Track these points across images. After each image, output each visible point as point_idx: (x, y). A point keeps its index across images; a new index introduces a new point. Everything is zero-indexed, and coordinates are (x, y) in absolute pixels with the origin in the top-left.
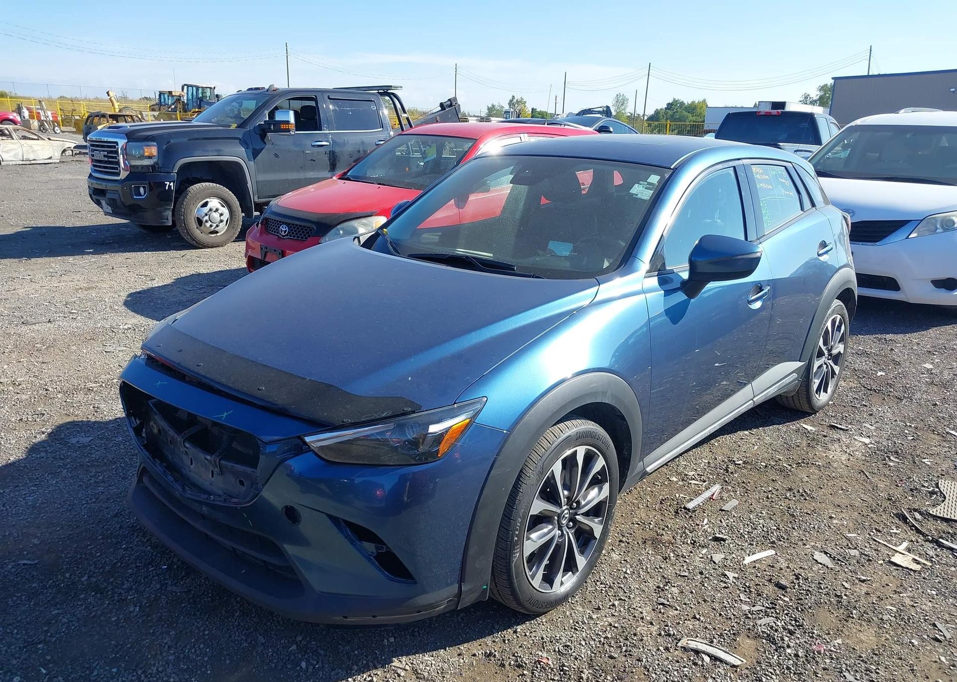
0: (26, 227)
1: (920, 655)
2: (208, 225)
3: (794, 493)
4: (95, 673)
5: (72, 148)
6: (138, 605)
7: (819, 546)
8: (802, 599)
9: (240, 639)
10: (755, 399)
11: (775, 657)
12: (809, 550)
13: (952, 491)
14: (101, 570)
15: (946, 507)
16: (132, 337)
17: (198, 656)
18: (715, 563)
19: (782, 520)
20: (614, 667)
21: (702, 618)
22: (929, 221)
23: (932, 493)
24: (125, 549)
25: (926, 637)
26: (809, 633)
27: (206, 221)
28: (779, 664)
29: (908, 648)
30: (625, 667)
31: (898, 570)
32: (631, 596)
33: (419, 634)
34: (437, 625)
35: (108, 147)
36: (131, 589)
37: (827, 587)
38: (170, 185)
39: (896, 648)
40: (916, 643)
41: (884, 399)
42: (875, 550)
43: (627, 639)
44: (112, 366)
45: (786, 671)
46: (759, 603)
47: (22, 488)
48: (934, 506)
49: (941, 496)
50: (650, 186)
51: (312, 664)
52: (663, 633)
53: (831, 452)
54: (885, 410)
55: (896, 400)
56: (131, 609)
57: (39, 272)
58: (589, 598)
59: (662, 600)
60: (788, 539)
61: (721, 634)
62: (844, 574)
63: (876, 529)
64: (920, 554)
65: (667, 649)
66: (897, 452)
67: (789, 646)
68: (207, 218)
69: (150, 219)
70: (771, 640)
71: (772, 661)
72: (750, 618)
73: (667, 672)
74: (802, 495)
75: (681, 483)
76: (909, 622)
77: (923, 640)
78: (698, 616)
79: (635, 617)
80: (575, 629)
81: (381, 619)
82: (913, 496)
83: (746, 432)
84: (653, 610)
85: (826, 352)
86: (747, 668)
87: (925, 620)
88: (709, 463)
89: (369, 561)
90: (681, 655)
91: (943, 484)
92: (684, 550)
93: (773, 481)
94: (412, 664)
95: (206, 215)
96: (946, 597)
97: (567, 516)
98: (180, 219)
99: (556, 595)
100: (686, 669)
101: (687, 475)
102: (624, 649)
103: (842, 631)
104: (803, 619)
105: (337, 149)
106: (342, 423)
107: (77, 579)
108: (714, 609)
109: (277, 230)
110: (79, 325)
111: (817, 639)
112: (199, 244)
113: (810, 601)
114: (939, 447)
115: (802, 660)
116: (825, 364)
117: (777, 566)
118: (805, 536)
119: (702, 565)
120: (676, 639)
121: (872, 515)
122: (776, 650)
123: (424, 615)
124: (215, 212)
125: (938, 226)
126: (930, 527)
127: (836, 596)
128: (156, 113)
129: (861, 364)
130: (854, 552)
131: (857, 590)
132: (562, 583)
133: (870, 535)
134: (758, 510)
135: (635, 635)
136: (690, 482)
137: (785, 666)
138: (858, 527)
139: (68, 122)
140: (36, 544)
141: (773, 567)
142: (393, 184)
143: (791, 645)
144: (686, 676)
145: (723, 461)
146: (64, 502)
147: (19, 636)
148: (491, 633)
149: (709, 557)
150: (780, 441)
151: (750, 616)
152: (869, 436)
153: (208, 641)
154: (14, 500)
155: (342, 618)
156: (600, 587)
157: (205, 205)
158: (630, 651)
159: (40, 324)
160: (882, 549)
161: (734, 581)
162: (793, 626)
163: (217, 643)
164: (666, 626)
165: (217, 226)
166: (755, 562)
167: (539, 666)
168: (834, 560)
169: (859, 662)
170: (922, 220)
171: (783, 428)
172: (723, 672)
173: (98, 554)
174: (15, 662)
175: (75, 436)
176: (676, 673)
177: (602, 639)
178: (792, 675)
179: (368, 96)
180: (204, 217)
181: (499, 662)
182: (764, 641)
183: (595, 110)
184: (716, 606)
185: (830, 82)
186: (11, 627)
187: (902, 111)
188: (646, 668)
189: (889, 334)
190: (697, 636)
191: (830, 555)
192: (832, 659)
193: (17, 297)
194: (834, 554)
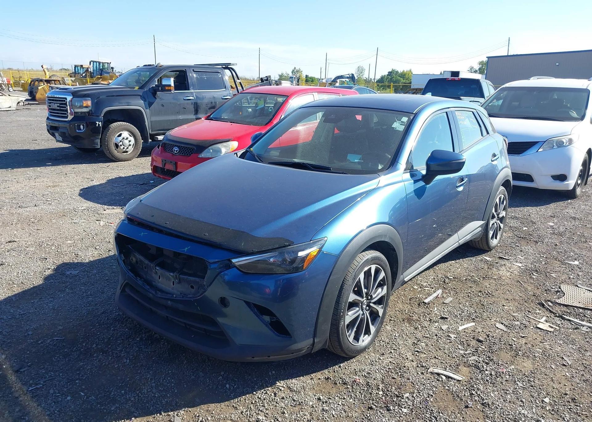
0: (5, 150)
1: (556, 373)
2: (122, 147)
3: (482, 293)
4: (113, 394)
5: (23, 101)
6: (128, 358)
7: (498, 320)
8: (491, 347)
9: (190, 375)
10: (459, 242)
11: (480, 376)
12: (493, 322)
13: (568, 290)
14: (102, 342)
15: (565, 299)
16: (88, 214)
17: (168, 383)
18: (443, 330)
19: (477, 307)
20: (395, 383)
21: (439, 358)
22: (549, 142)
23: (557, 292)
24: (114, 330)
25: (558, 364)
26: (496, 363)
27: (121, 145)
28: (482, 379)
29: (550, 370)
30: (401, 383)
31: (541, 331)
32: (400, 348)
33: (288, 369)
34: (296, 364)
35: (60, 101)
36: (122, 351)
37: (504, 341)
38: (99, 124)
39: (543, 370)
40: (553, 367)
41: (528, 242)
42: (528, 322)
43: (400, 369)
44: (79, 231)
45: (486, 382)
46: (469, 349)
47: (44, 299)
48: (558, 298)
49: (562, 293)
50: (402, 123)
51: (232, 386)
52: (419, 365)
53: (501, 271)
54: (529, 249)
55: (535, 243)
56: (125, 361)
57: (21, 177)
58: (377, 349)
59: (416, 349)
60: (481, 317)
61: (450, 365)
62: (512, 334)
63: (528, 311)
64: (552, 323)
65: (422, 373)
66: (537, 271)
67: (486, 370)
68: (121, 143)
69: (86, 144)
70: (477, 367)
71: (478, 377)
72: (464, 357)
73: (424, 385)
74: (487, 294)
75: (420, 289)
76: (549, 357)
77: (557, 366)
78: (437, 357)
79: (403, 358)
80: (372, 365)
81: (272, 358)
82: (547, 293)
83: (453, 262)
84: (413, 354)
85: (496, 216)
86: (466, 382)
87: (558, 356)
88: (434, 278)
89: (266, 326)
90: (430, 376)
91: (563, 287)
92: (426, 324)
93: (471, 287)
94: (287, 384)
95: (121, 141)
96: (568, 344)
97: (366, 303)
98: (105, 144)
99: (361, 347)
100: (433, 383)
101: (423, 285)
102: (400, 374)
103: (514, 362)
104: (493, 357)
105: (199, 101)
106: (252, 252)
107: (90, 346)
108: (445, 353)
109: (171, 150)
110: (54, 207)
111: (501, 366)
112: (117, 159)
113: (495, 348)
114: (559, 268)
115: (494, 377)
116: (496, 222)
117: (477, 331)
118: (490, 315)
119: (436, 332)
120: (427, 368)
121: (525, 304)
122: (480, 372)
123: (295, 355)
124: (126, 139)
125: (554, 145)
126: (557, 309)
127: (509, 345)
128: (73, 79)
129: (513, 223)
130: (517, 323)
131: (520, 342)
132: (363, 341)
133: (525, 314)
134: (464, 303)
135: (404, 367)
136: (425, 288)
137: (485, 380)
138: (519, 310)
139: (17, 85)
140: (61, 329)
141: (475, 331)
142: (239, 123)
143: (488, 369)
144: (434, 386)
145: (442, 277)
146: (71, 306)
147: (64, 377)
148: (327, 368)
149: (440, 327)
150: (473, 266)
151: (464, 356)
152: (521, 263)
153: (172, 376)
154: (41, 305)
155: (251, 358)
156: (382, 343)
157: (120, 135)
158: (403, 375)
159: (30, 208)
160: (532, 321)
161: (455, 339)
162: (488, 360)
163: (177, 377)
164: (421, 362)
165: (127, 148)
166: (464, 329)
167: (355, 383)
168: (507, 327)
169: (524, 377)
170: (545, 141)
171: (474, 259)
172: (453, 384)
173: (98, 333)
174: (65, 390)
175: (68, 271)
176: (428, 385)
177: (387, 369)
178: (489, 384)
179: (217, 69)
180: (119, 143)
181: (333, 382)
182: (473, 368)
183: (345, 76)
184: (446, 351)
185: (485, 59)
186: (58, 372)
187: (532, 78)
188: (412, 383)
189: (528, 207)
190: (438, 367)
191: (505, 324)
192: (510, 375)
193: (11, 191)
194: (507, 324)
